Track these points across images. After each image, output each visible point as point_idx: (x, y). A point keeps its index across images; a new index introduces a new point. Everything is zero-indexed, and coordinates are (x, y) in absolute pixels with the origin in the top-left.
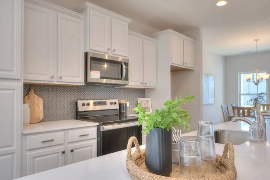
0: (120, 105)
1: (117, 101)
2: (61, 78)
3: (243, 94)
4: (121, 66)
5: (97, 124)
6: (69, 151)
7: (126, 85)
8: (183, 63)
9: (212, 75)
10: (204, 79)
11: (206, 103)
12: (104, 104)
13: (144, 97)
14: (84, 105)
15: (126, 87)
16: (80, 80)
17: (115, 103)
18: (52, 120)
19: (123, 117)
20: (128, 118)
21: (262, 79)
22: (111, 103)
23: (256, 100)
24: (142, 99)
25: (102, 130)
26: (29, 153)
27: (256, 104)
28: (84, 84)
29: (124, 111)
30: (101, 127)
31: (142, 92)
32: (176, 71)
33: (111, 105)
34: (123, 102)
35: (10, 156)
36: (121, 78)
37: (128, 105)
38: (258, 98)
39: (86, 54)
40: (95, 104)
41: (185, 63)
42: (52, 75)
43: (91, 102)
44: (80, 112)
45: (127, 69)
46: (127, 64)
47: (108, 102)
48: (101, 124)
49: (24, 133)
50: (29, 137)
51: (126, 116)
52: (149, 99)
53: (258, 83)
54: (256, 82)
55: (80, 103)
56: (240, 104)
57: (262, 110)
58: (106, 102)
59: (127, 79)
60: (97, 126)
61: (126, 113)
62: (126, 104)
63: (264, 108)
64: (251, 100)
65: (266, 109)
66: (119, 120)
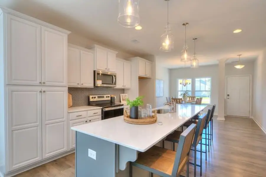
0: (111, 98)
1: (109, 95)
2: (82, 84)
3: (179, 91)
4: (112, 77)
5: (102, 108)
6: (89, 121)
7: (115, 87)
8: (145, 75)
9: (162, 80)
10: (157, 82)
11: (159, 96)
12: (103, 97)
13: (124, 93)
14: (92, 98)
15: (115, 88)
16: (91, 85)
17: (109, 97)
18: (76, 106)
19: (113, 104)
20: (115, 105)
21: (187, 83)
22: (107, 97)
23: (184, 94)
24: (123, 94)
25: (104, 110)
26: (71, 122)
27: (184, 97)
28: (93, 87)
29: (114, 101)
30: (104, 109)
31: (123, 91)
32: (141, 79)
33: (106, 98)
34: (112, 96)
35: (63, 123)
36: (112, 83)
37: (115, 98)
38: (185, 93)
39: (94, 72)
40: (99, 97)
41: (146, 74)
42: (78, 83)
43: (96, 96)
44: (91, 102)
45: (115, 79)
46: (115, 76)
47: (105, 96)
48: (103, 107)
49: (69, 112)
50: (70, 114)
51: (115, 104)
52: (127, 94)
53: (185, 85)
54: (184, 84)
55: (91, 97)
56: (178, 97)
57: (188, 99)
58: (104, 96)
59: (115, 84)
60: (102, 109)
61: (114, 102)
62: (114, 97)
63: (189, 99)
64: (182, 94)
65: (190, 99)
66: (110, 106)
